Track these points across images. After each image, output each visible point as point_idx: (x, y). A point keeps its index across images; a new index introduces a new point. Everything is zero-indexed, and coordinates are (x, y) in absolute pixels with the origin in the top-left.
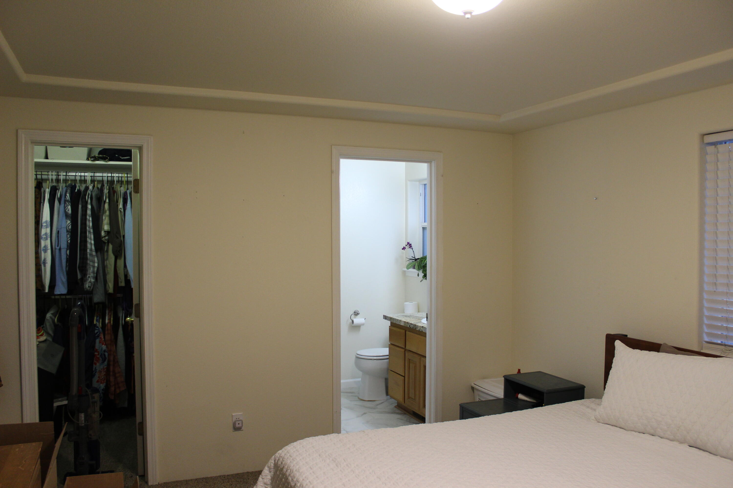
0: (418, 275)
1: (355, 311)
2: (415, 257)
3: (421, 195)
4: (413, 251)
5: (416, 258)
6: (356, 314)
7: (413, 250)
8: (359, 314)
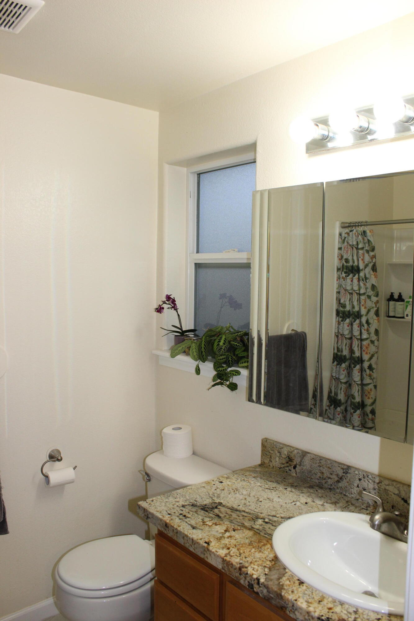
0: (198, 371)
1: (53, 451)
2: (181, 326)
3: (190, 197)
4: (179, 315)
5: (183, 330)
6: (54, 457)
7: (177, 312)
8: (61, 459)
